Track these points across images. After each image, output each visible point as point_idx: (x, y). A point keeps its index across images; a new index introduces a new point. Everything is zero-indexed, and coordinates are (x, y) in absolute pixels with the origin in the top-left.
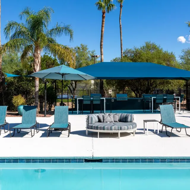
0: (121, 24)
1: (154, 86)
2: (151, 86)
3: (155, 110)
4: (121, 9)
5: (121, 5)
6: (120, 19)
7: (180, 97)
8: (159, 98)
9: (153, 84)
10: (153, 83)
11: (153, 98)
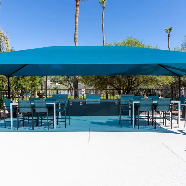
0: (103, 25)
1: (136, 84)
2: (133, 85)
3: (137, 117)
4: (104, 10)
5: (103, 6)
6: (102, 20)
7: (179, 102)
8: (145, 103)
9: (135, 83)
10: (134, 81)
11: (135, 103)
